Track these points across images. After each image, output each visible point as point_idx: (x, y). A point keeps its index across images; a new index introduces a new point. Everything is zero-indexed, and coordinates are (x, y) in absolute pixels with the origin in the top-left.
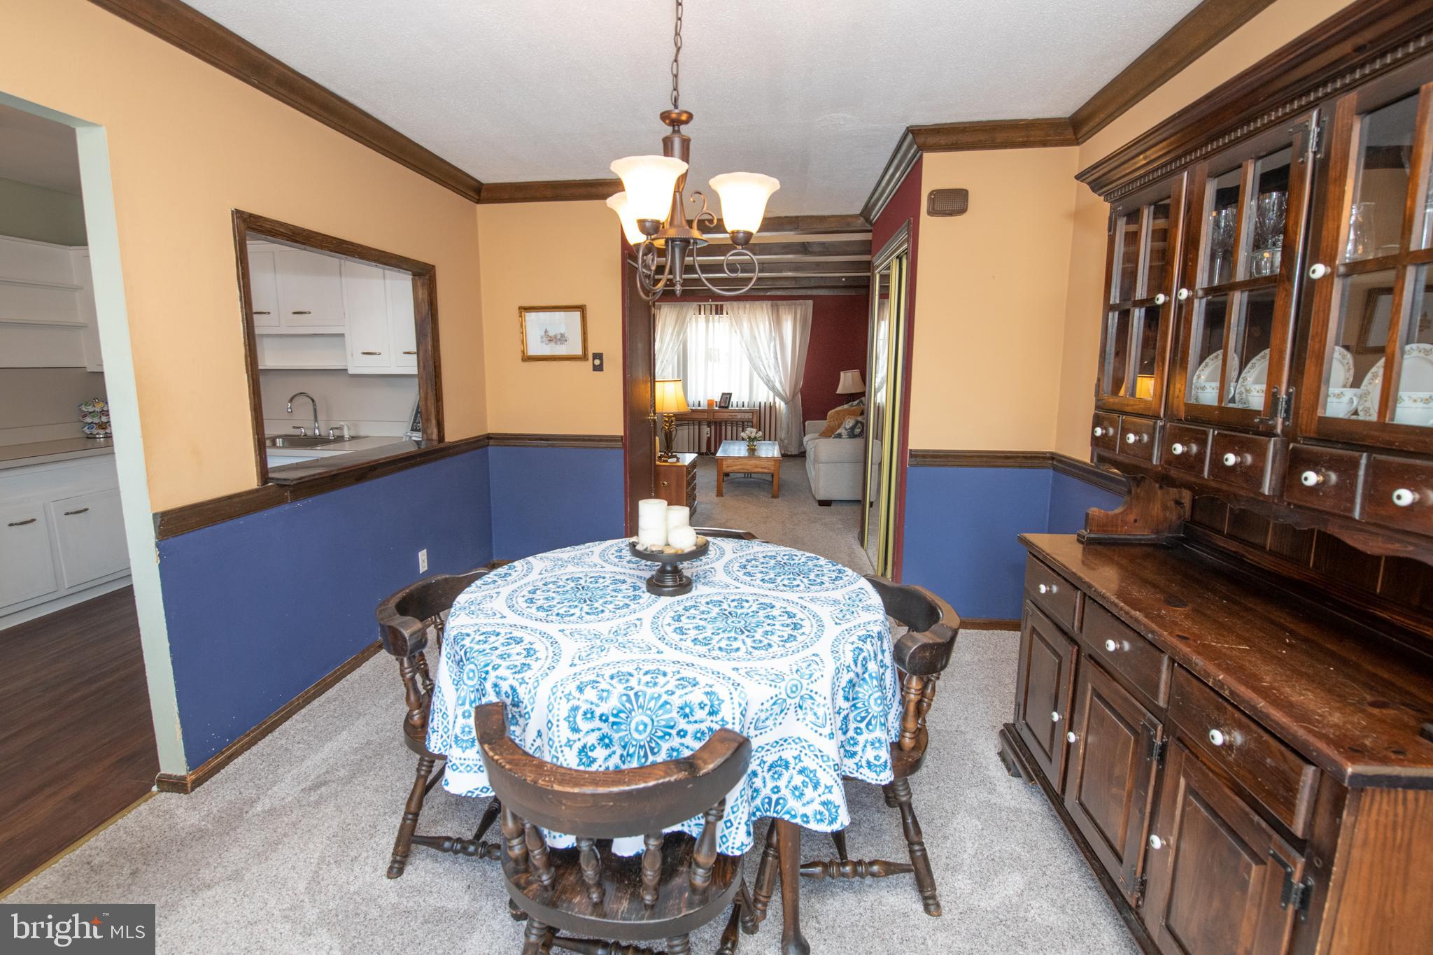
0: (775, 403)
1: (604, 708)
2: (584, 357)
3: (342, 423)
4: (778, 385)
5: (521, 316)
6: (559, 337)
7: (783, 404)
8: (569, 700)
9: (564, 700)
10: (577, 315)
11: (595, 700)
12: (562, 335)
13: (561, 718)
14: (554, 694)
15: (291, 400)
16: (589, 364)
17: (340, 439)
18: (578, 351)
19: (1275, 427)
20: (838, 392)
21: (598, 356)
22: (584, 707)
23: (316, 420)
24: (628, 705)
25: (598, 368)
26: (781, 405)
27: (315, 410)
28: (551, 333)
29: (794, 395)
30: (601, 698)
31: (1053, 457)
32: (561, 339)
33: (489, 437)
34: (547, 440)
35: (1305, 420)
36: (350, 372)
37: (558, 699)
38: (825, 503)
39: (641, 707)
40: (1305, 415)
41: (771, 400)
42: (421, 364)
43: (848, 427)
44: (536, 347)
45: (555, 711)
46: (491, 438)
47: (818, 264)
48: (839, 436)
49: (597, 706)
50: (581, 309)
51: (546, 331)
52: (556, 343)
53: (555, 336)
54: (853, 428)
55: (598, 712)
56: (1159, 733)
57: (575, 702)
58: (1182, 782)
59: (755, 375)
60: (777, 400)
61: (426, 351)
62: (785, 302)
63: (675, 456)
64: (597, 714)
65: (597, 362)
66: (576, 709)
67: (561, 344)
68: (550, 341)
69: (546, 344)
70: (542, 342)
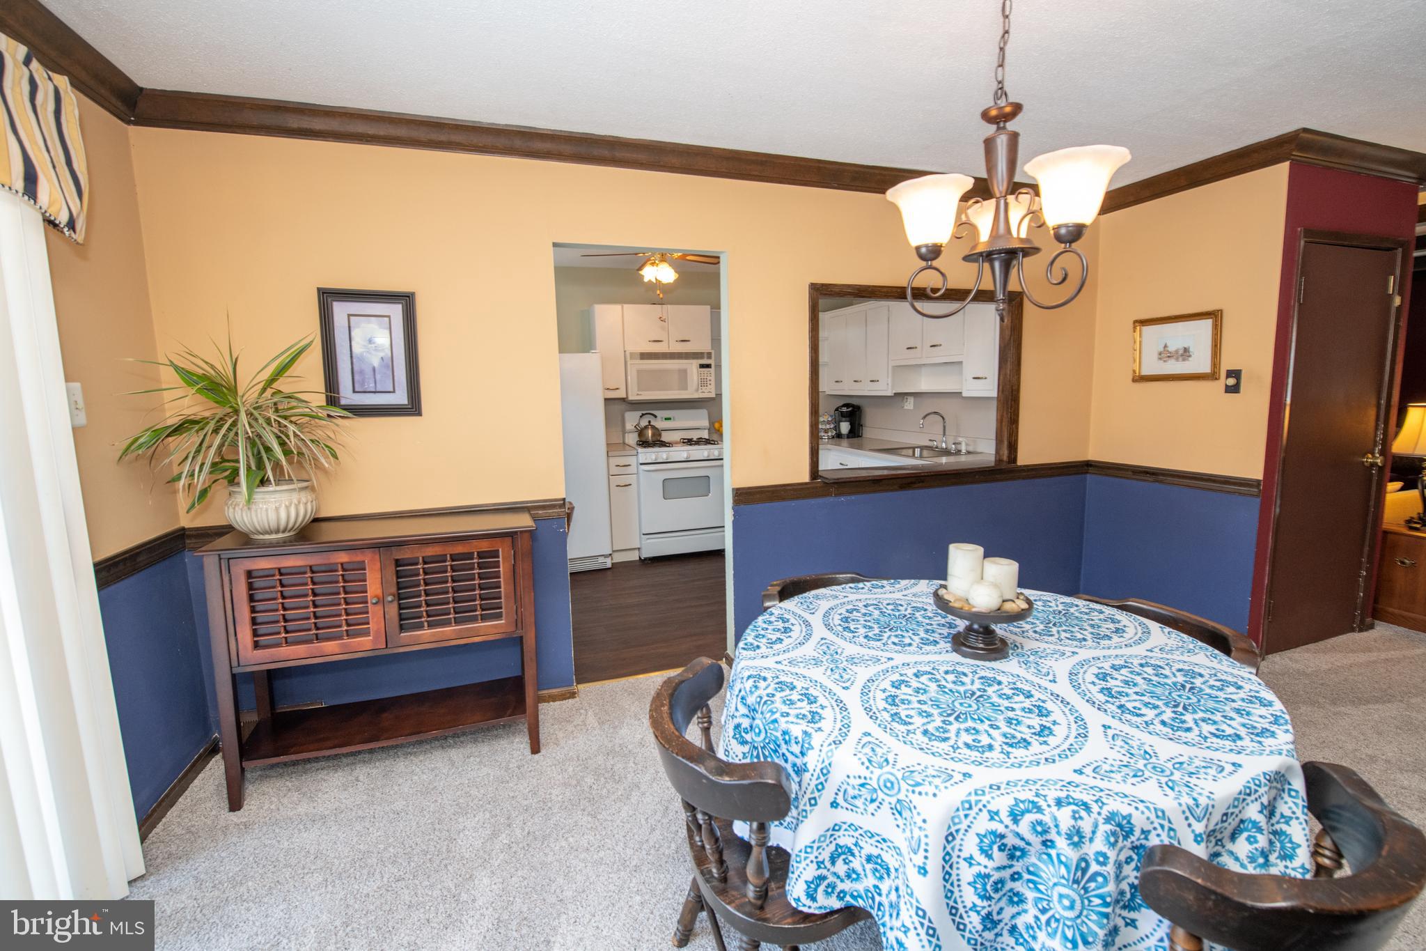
2: (1213, 376)
3: (960, 439)
5: (1135, 331)
6: (1181, 352)
10: (1209, 323)
12: (1186, 350)
15: (924, 417)
16: (1220, 385)
17: (958, 452)
18: (1206, 368)
21: (1235, 374)
23: (944, 434)
25: (1234, 389)
27: (944, 427)
28: (1172, 348)
32: (1186, 353)
36: (964, 395)
42: (1001, 387)
44: (1151, 366)
50: (1216, 315)
51: (1166, 346)
52: (1177, 359)
53: (1177, 352)
61: (1006, 374)
65: (1231, 381)
67: (1184, 360)
68: (1169, 357)
69: (1165, 361)
70: (1160, 359)
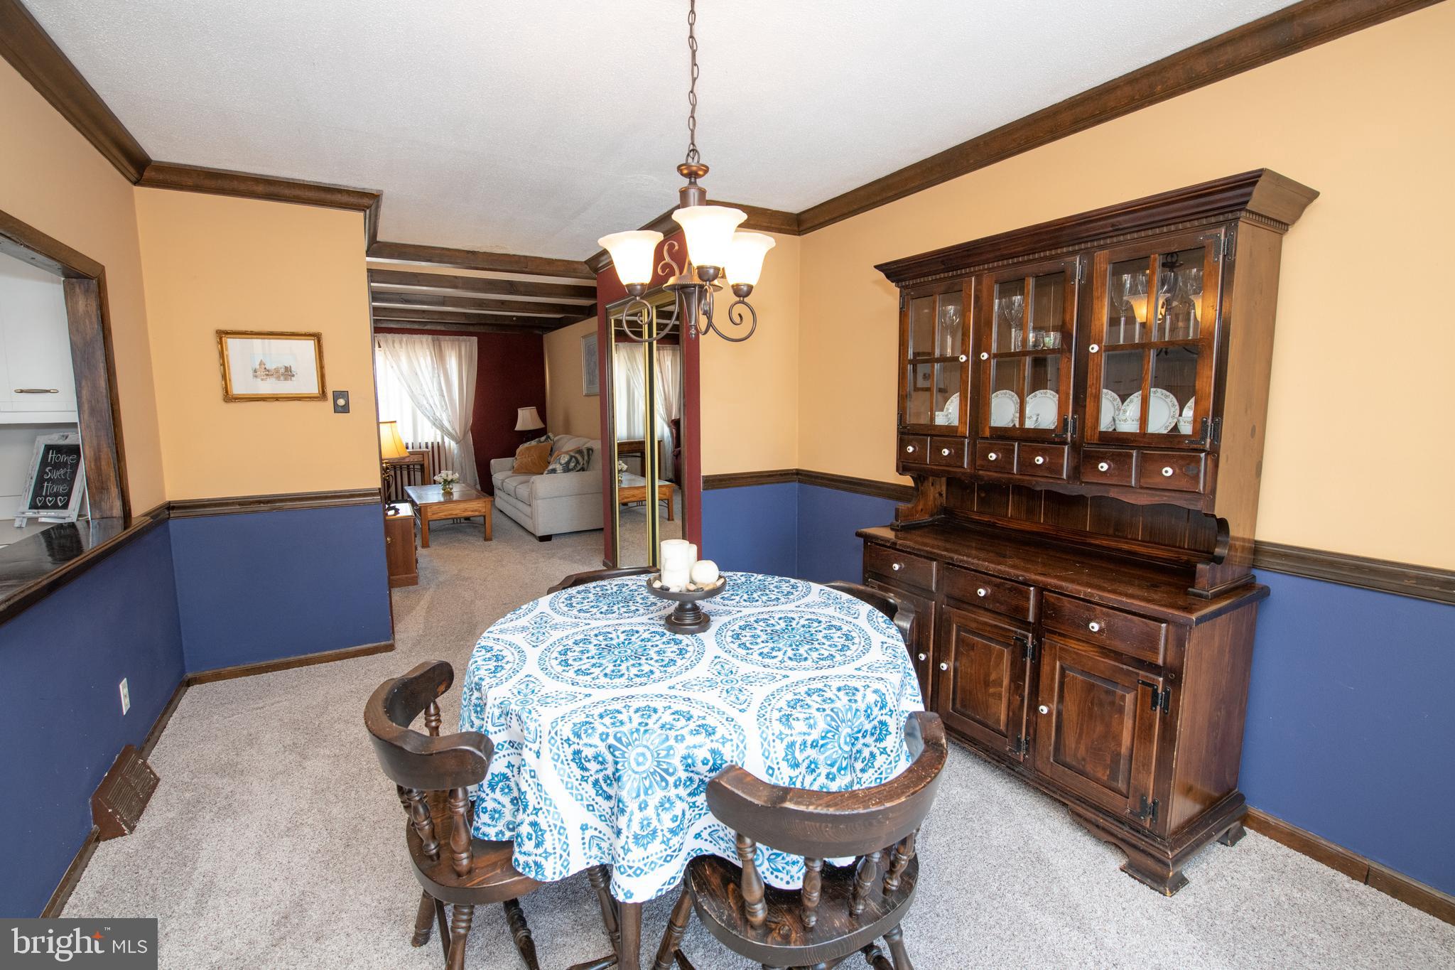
0: (443, 442)
1: (815, 735)
2: (321, 397)
4: (446, 424)
5: (221, 343)
6: (282, 370)
7: (453, 444)
8: (782, 740)
9: (778, 741)
10: (310, 345)
11: (805, 729)
12: (288, 369)
13: (780, 760)
14: (765, 740)
16: (326, 405)
18: (313, 389)
19: (1066, 438)
20: (517, 429)
21: (343, 395)
22: (799, 740)
24: (833, 724)
25: (344, 409)
26: (451, 444)
28: (271, 366)
29: (465, 434)
30: (810, 726)
31: (798, 473)
32: (288, 373)
33: (170, 507)
34: (268, 502)
35: (1089, 434)
37: (772, 744)
38: (543, 539)
39: (843, 721)
40: (1089, 432)
41: (439, 440)
43: (563, 462)
44: (245, 384)
45: (772, 755)
46: (173, 508)
47: (503, 302)
48: (554, 471)
49: (809, 734)
50: (317, 337)
51: (262, 364)
52: (278, 378)
53: (277, 370)
54: (568, 463)
55: (809, 739)
56: (1030, 639)
57: (789, 739)
58: (1058, 663)
59: (419, 413)
60: (447, 440)
62: (447, 337)
63: (394, 508)
64: (809, 743)
65: (341, 402)
66: (792, 744)
67: (286, 379)
68: (267, 375)
69: (262, 380)
70: (256, 377)
